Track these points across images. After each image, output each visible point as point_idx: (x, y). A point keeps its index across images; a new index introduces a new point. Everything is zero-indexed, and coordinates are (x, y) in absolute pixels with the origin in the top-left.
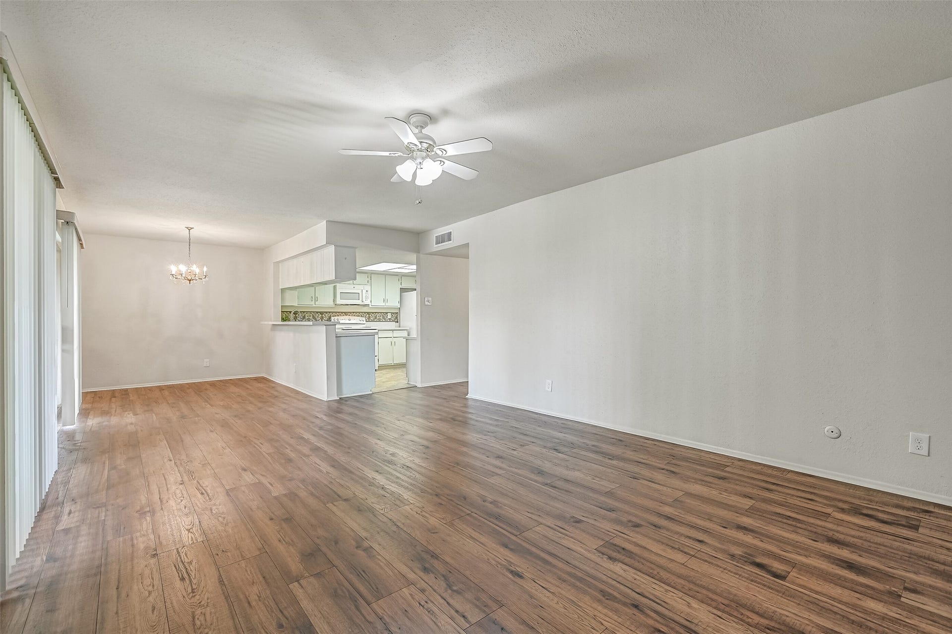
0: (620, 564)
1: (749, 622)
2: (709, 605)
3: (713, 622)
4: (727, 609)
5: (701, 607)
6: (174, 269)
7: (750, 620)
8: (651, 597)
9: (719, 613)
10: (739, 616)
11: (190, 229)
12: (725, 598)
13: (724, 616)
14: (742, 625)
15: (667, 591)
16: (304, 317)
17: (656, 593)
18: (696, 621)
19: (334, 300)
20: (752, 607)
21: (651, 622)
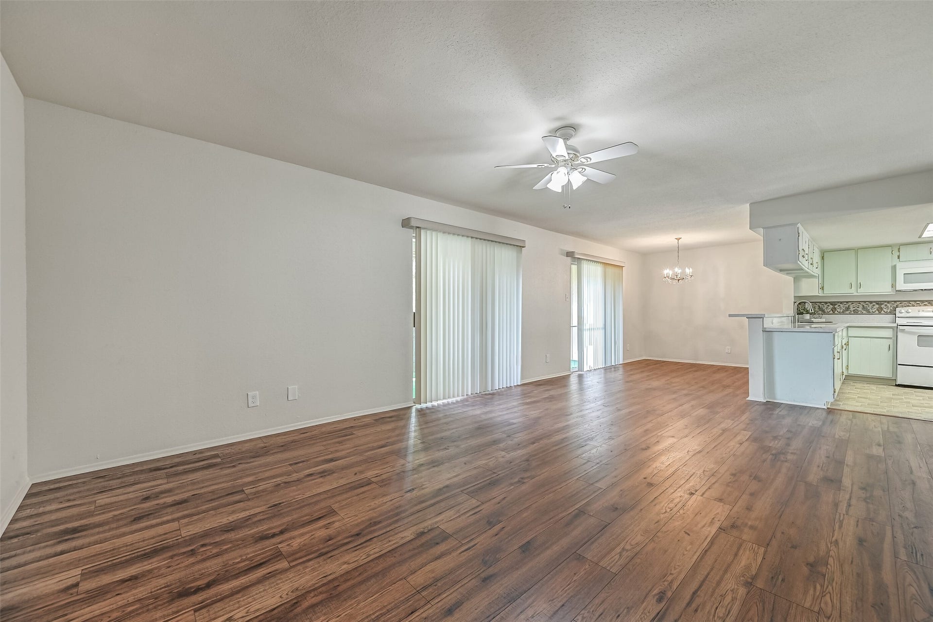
0: (412, 537)
1: (310, 593)
2: (342, 576)
3: (322, 570)
4: (331, 586)
5: (341, 570)
6: (667, 272)
7: (312, 595)
8: (364, 545)
9: (330, 578)
10: (320, 590)
11: (678, 239)
12: (345, 591)
13: (325, 581)
14: (310, 587)
15: (369, 556)
16: (848, 309)
17: (369, 547)
18: (329, 561)
19: (893, 286)
20: (325, 605)
21: (339, 538)
